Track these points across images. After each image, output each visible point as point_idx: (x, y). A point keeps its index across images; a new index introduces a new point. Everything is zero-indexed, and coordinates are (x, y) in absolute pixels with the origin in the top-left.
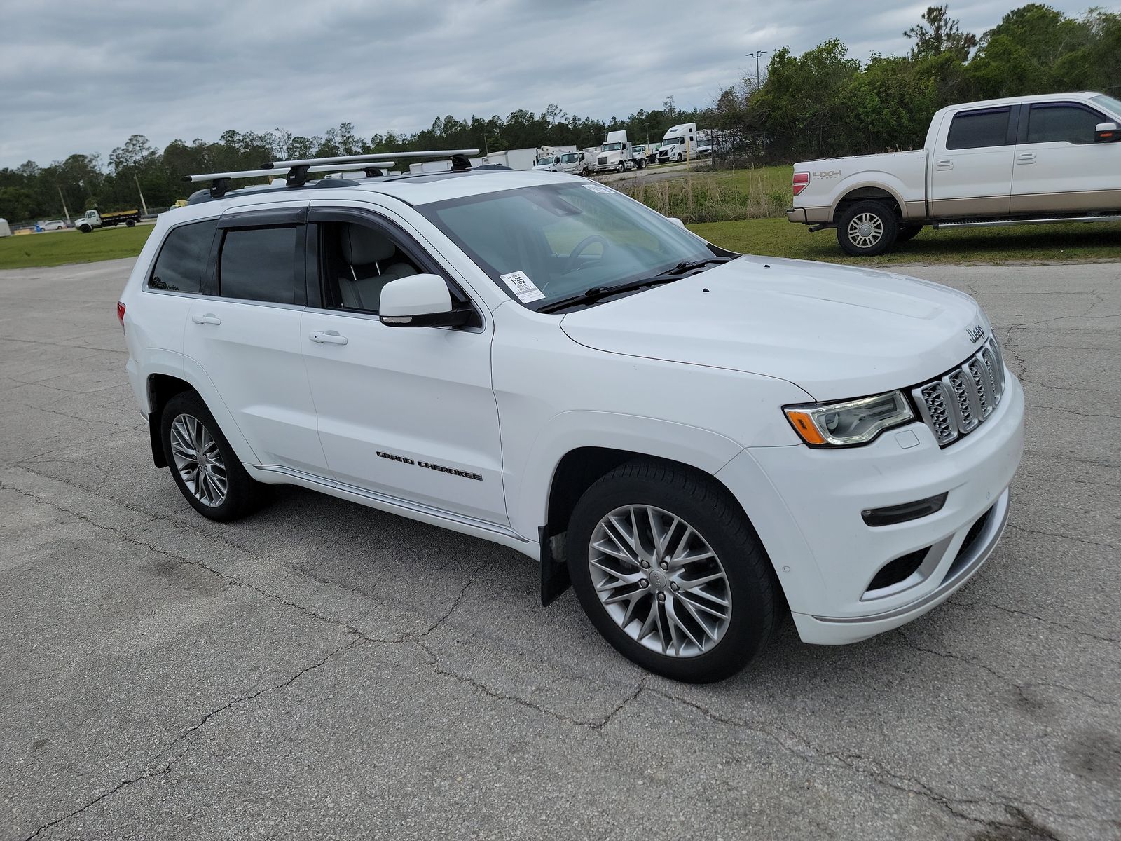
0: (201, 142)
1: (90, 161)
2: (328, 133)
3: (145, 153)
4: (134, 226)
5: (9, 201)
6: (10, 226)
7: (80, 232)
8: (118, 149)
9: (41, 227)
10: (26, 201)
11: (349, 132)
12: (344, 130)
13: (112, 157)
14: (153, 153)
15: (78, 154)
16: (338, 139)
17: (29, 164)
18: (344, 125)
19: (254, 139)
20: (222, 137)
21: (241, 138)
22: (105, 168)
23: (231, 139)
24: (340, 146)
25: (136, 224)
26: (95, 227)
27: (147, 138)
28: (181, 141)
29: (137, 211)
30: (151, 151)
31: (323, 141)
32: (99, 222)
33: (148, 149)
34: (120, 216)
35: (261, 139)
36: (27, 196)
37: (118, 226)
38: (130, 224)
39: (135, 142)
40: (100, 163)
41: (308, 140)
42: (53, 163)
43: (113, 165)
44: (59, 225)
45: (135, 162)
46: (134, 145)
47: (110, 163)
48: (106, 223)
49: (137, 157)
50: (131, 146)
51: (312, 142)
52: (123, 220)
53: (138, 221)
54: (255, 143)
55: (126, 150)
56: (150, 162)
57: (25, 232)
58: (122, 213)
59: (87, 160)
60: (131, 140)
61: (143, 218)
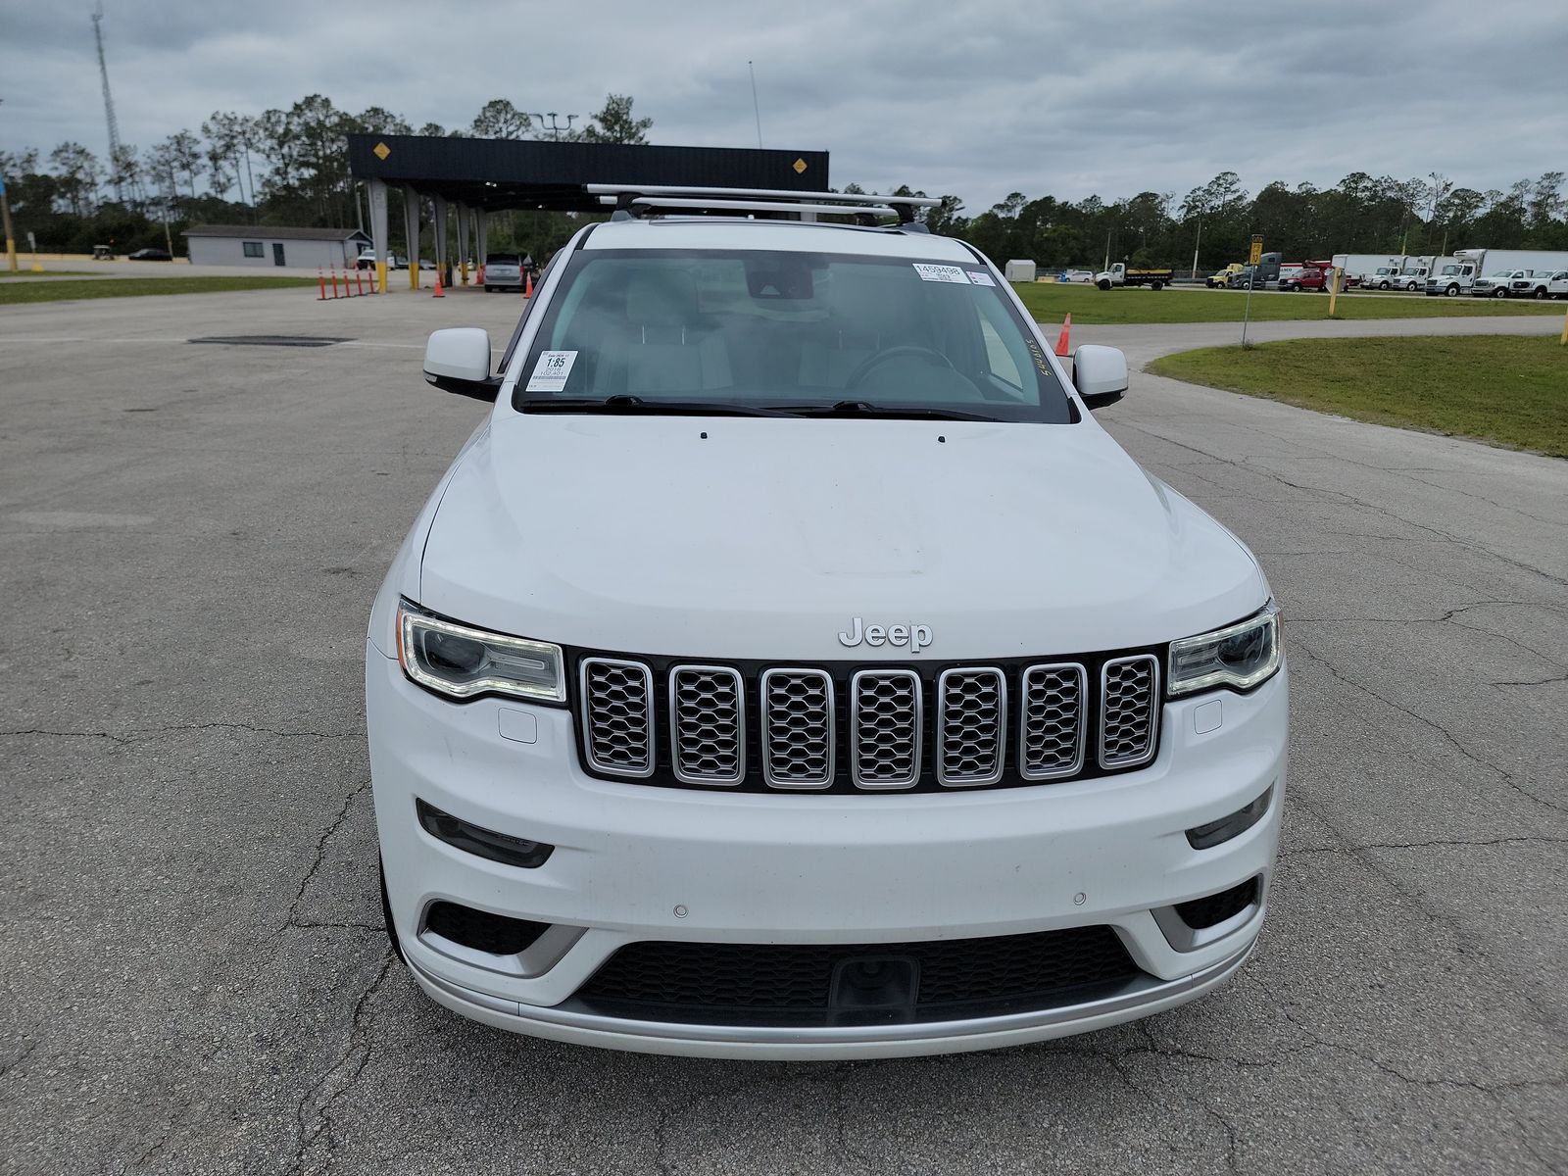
0: (1309, 186)
1: (1161, 203)
2: (1516, 186)
3: (1230, 197)
4: (1160, 290)
5: (1055, 241)
6: (1037, 270)
7: (1098, 288)
8: (1199, 189)
9: (1067, 276)
10: (1072, 243)
11: (1553, 187)
12: (1545, 183)
13: (1188, 199)
14: (1240, 198)
15: (1151, 192)
16: (1530, 198)
17: (1094, 199)
18: (1549, 176)
19: (1390, 188)
20: (1344, 181)
21: (1370, 185)
22: (1175, 213)
23: (1353, 185)
24: (1529, 209)
25: (1164, 288)
26: (1115, 284)
27: (1239, 176)
28: (1282, 183)
29: (1170, 271)
30: (1238, 194)
31: (1503, 199)
32: (1122, 280)
33: (1235, 192)
34: (1149, 274)
35: (1401, 188)
36: (1075, 238)
37: (1142, 287)
38: (1157, 287)
39: (1221, 181)
40: (1171, 205)
41: (1478, 195)
42: (1118, 201)
43: (1185, 209)
44: (1087, 276)
45: (1212, 208)
46: (1219, 185)
47: (1183, 207)
48: (1129, 281)
49: (1217, 202)
50: (1215, 187)
51: (1483, 198)
52: (1150, 281)
53: (1168, 285)
54: (1389, 194)
55: (1208, 192)
56: (1232, 209)
57: (1049, 280)
58: (1151, 272)
59: (1157, 201)
60: (1218, 178)
61: (1175, 282)
